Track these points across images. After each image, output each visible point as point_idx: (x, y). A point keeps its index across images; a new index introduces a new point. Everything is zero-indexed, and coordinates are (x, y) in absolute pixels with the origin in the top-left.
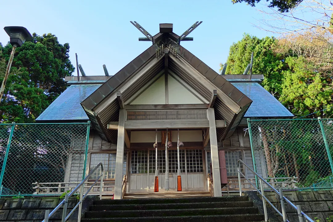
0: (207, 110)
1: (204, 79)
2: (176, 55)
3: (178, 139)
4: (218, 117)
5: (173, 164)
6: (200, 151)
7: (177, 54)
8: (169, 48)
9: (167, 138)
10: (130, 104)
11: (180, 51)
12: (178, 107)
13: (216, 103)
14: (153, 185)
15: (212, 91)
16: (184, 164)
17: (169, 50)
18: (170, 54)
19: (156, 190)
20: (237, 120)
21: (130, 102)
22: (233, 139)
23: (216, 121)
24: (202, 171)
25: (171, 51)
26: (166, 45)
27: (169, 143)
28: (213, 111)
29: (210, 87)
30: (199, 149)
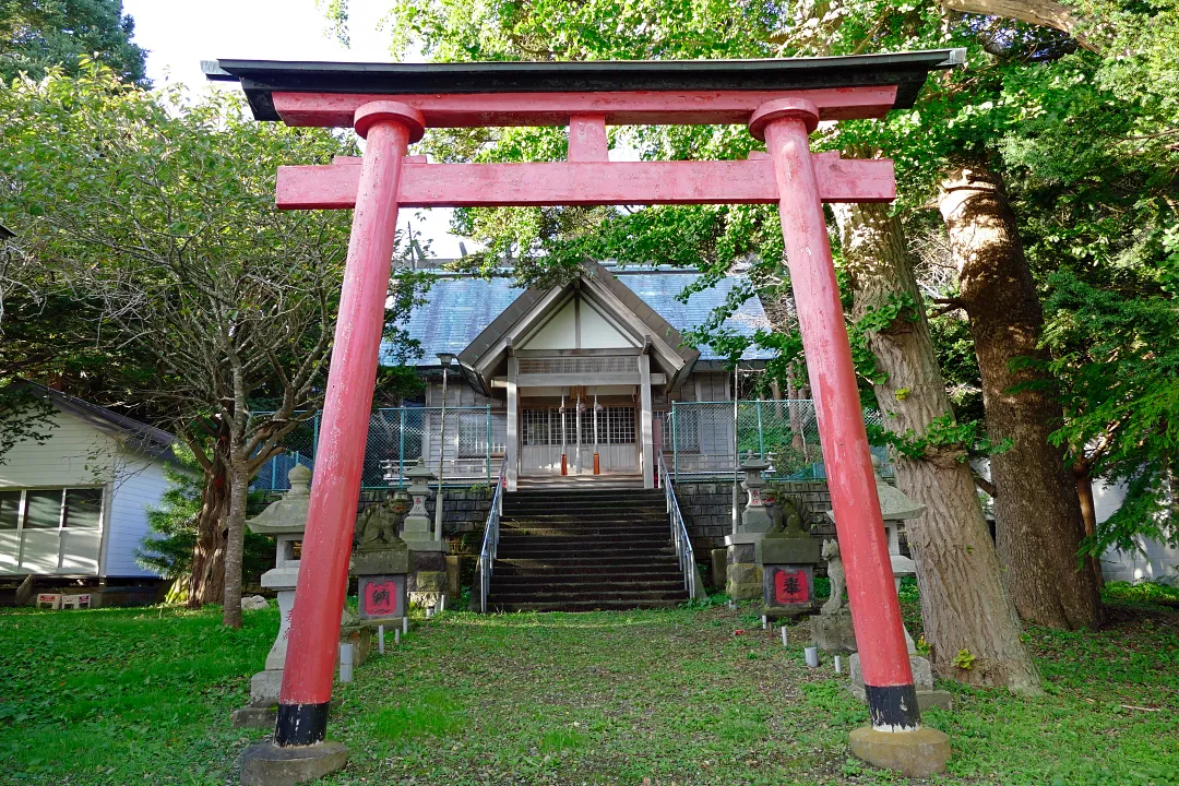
1: (633, 317)
2: (592, 278)
4: (655, 367)
5: (589, 431)
6: (632, 409)
10: (523, 349)
11: (598, 272)
12: (594, 353)
13: (651, 351)
14: (558, 462)
15: (644, 336)
16: (605, 425)
19: (564, 471)
20: (681, 376)
23: (651, 374)
24: (633, 441)
27: (582, 406)
28: (647, 358)
29: (642, 330)
30: (630, 406)
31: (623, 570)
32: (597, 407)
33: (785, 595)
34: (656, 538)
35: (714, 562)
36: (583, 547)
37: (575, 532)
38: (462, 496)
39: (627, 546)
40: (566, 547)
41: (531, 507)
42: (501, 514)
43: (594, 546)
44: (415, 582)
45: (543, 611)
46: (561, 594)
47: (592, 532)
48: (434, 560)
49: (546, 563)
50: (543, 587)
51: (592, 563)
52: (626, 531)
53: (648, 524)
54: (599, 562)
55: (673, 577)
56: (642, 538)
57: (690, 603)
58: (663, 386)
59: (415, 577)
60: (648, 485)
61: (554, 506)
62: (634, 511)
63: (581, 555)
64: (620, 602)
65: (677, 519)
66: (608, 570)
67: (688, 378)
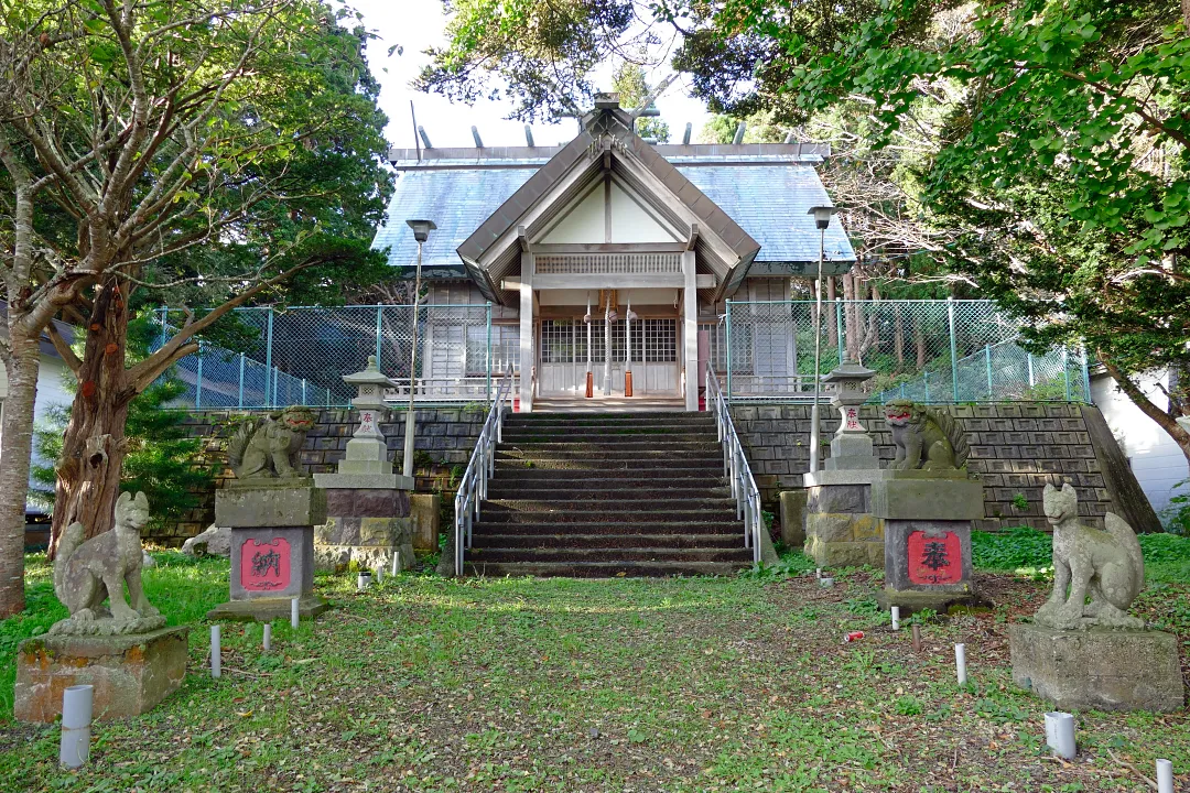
0: (683, 255)
1: (677, 201)
2: (625, 152)
4: (702, 267)
5: (621, 347)
6: (673, 322)
7: (627, 151)
8: (612, 138)
10: (539, 243)
11: (633, 145)
12: (628, 249)
13: (698, 245)
14: (583, 383)
15: (690, 225)
16: (640, 346)
17: (612, 142)
18: (615, 150)
19: (589, 393)
21: (541, 239)
23: (698, 275)
24: (674, 359)
25: (616, 145)
26: (608, 131)
27: (612, 315)
28: (693, 256)
29: (688, 218)
30: (670, 317)
31: (660, 518)
32: (630, 315)
33: (924, 570)
34: (703, 474)
35: (784, 509)
36: (604, 485)
37: (594, 465)
38: (454, 418)
39: (666, 484)
40: (581, 485)
41: (538, 432)
42: (500, 441)
43: (618, 485)
44: (358, 532)
45: (544, 575)
46: (570, 550)
47: (618, 465)
48: (386, 502)
49: (552, 506)
50: (547, 540)
51: (617, 507)
52: (663, 464)
53: (693, 456)
54: (626, 506)
55: (728, 530)
56: (686, 474)
57: (756, 569)
58: (711, 290)
59: (358, 524)
60: (691, 406)
61: (570, 431)
62: (674, 439)
63: (603, 496)
64: (653, 563)
65: (734, 450)
66: (639, 518)
67: (742, 282)
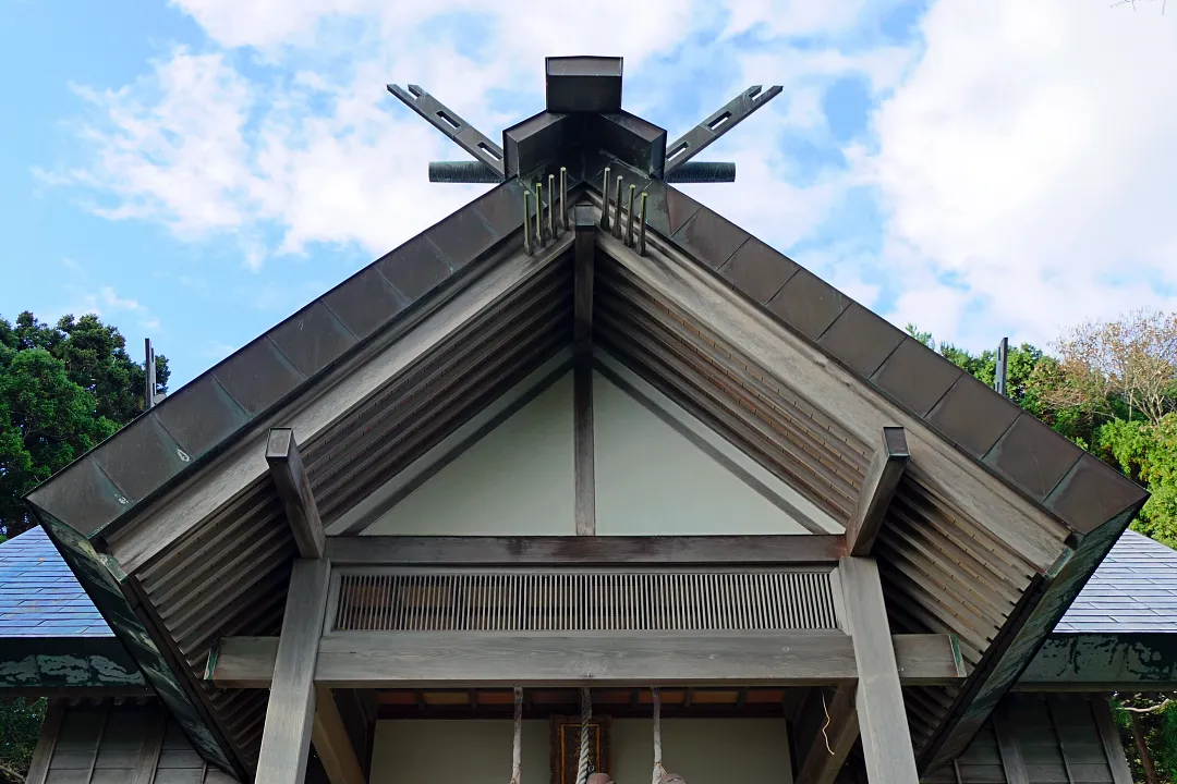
0: (834, 572)
1: (818, 369)
2: (643, 236)
3: (658, 757)
7: (647, 234)
8: (598, 205)
9: (584, 752)
10: (364, 533)
11: (665, 215)
12: (652, 554)
17: (599, 213)
18: (608, 235)
20: (1024, 634)
21: (363, 523)
22: (969, 772)
23: (898, 636)
25: (612, 222)
26: (585, 186)
